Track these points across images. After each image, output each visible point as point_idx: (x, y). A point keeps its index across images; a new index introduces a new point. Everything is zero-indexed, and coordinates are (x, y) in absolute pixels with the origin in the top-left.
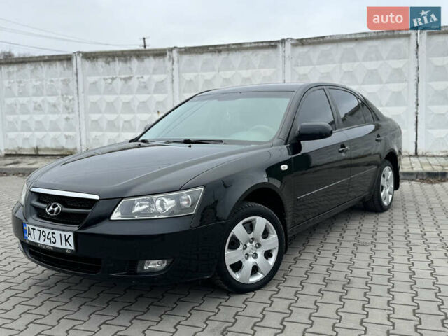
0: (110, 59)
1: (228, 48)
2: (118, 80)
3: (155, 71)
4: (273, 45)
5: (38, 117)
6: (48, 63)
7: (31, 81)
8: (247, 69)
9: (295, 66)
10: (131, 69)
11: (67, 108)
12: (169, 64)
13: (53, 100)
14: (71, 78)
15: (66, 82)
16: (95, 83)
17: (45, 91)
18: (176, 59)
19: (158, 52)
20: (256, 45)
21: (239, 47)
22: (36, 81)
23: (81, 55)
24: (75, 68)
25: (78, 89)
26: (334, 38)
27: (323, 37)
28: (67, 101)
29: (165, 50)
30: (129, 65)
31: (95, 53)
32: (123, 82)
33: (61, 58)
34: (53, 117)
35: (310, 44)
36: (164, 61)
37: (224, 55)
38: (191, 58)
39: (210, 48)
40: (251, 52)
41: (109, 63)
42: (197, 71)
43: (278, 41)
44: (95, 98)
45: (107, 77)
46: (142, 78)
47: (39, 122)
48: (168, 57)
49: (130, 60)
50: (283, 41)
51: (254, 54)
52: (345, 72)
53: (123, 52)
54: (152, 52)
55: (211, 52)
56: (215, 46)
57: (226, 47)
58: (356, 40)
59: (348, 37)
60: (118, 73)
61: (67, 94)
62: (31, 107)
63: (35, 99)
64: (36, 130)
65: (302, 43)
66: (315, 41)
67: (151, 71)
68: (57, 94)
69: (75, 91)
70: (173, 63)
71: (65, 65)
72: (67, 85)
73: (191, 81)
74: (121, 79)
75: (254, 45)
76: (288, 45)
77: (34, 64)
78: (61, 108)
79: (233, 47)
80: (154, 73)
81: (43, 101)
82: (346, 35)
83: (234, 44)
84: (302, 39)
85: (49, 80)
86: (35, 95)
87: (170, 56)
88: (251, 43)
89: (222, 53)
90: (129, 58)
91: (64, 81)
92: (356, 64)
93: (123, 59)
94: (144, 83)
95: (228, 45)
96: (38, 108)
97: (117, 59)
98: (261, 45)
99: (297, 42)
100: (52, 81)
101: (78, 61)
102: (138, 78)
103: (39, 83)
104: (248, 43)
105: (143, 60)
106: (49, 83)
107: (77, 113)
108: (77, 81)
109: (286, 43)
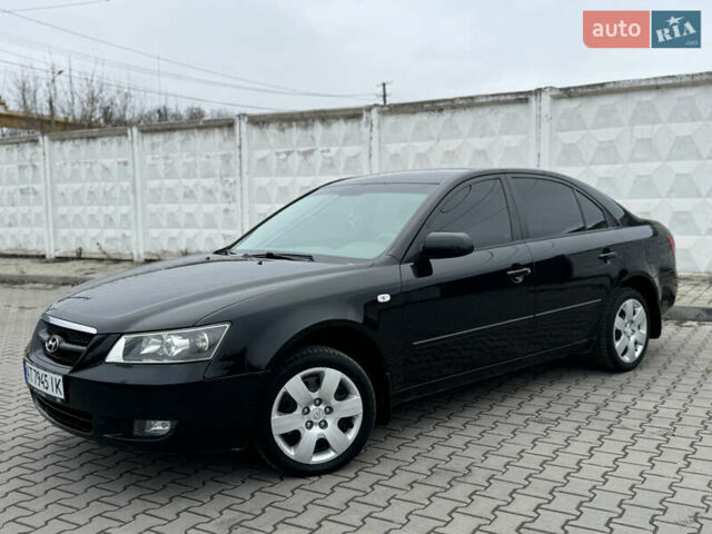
0: (285, 125)
1: (452, 105)
2: (296, 154)
3: (346, 141)
4: (522, 98)
5: (190, 208)
6: (203, 131)
7: (181, 157)
8: (482, 136)
9: (557, 131)
10: (313, 138)
11: (227, 196)
12: (366, 130)
13: (208, 183)
14: (233, 152)
15: (226, 158)
16: (263, 160)
17: (198, 172)
18: (375, 123)
19: (351, 113)
20: (496, 98)
21: (470, 103)
22: (188, 157)
23: (246, 119)
24: (238, 137)
25: (241, 168)
26: (621, 86)
27: (602, 85)
28: (227, 185)
29: (360, 109)
30: (310, 132)
31: (265, 116)
32: (302, 157)
33: (220, 123)
34: (208, 208)
35: (582, 95)
36: (359, 126)
37: (447, 115)
38: (398, 120)
39: (426, 106)
40: (487, 110)
41: (282, 130)
42: (406, 141)
43: (530, 92)
44: (264, 181)
45: (281, 150)
46: (328, 151)
47: (190, 215)
48: (364, 120)
49: (312, 125)
50: (539, 91)
51: (493, 113)
52: (638, 140)
53: (302, 113)
54: (341, 113)
55: (427, 110)
56: (433, 102)
57: (449, 103)
58: (658, 88)
59: (644, 84)
60: (295, 143)
61: (227, 175)
62: (180, 193)
63: (184, 181)
64: (187, 226)
65: (568, 93)
66: (590, 90)
67: (341, 141)
68: (214, 176)
69: (237, 171)
70: (371, 130)
71: (226, 133)
72: (228, 162)
73: (397, 155)
74: (299, 153)
75: (490, 99)
76: (546, 98)
77: (186, 132)
78: (218, 195)
79: (461, 102)
80: (345, 144)
81: (196, 185)
82: (641, 80)
83: (461, 98)
84: (568, 89)
85: (204, 154)
86: (186, 176)
87: (367, 118)
88: (487, 96)
89: (444, 112)
90: (310, 121)
91: (223, 157)
92: (657, 127)
93: (303, 123)
94: (331, 158)
95: (452, 100)
96: (189, 195)
97: (294, 124)
98: (503, 98)
99: (561, 93)
100: (208, 157)
101: (242, 127)
102: (322, 152)
103: (191, 159)
104: (482, 96)
105: (330, 125)
106: (203, 159)
107: (239, 203)
108: (240, 156)
109: (543, 95)
